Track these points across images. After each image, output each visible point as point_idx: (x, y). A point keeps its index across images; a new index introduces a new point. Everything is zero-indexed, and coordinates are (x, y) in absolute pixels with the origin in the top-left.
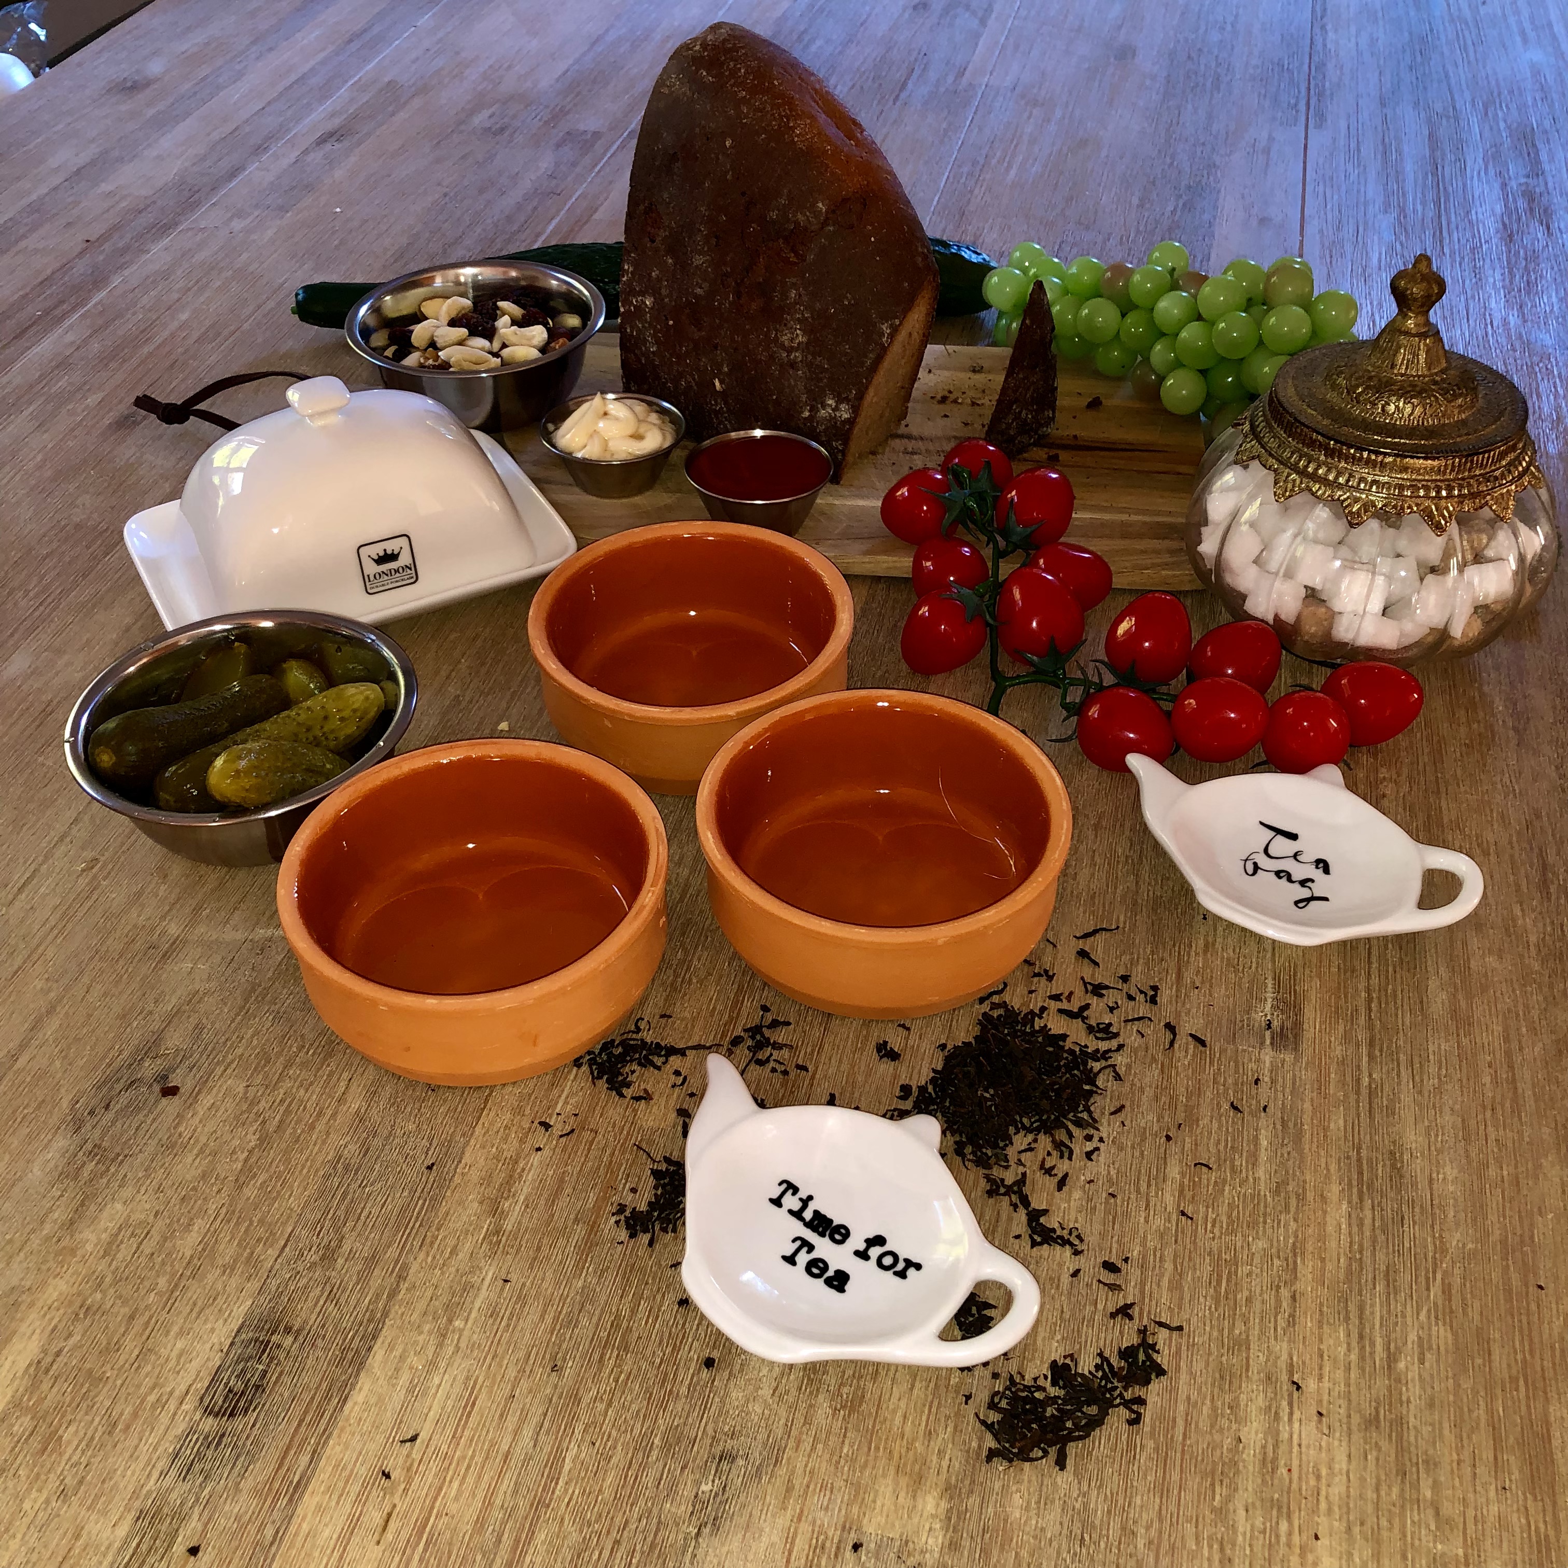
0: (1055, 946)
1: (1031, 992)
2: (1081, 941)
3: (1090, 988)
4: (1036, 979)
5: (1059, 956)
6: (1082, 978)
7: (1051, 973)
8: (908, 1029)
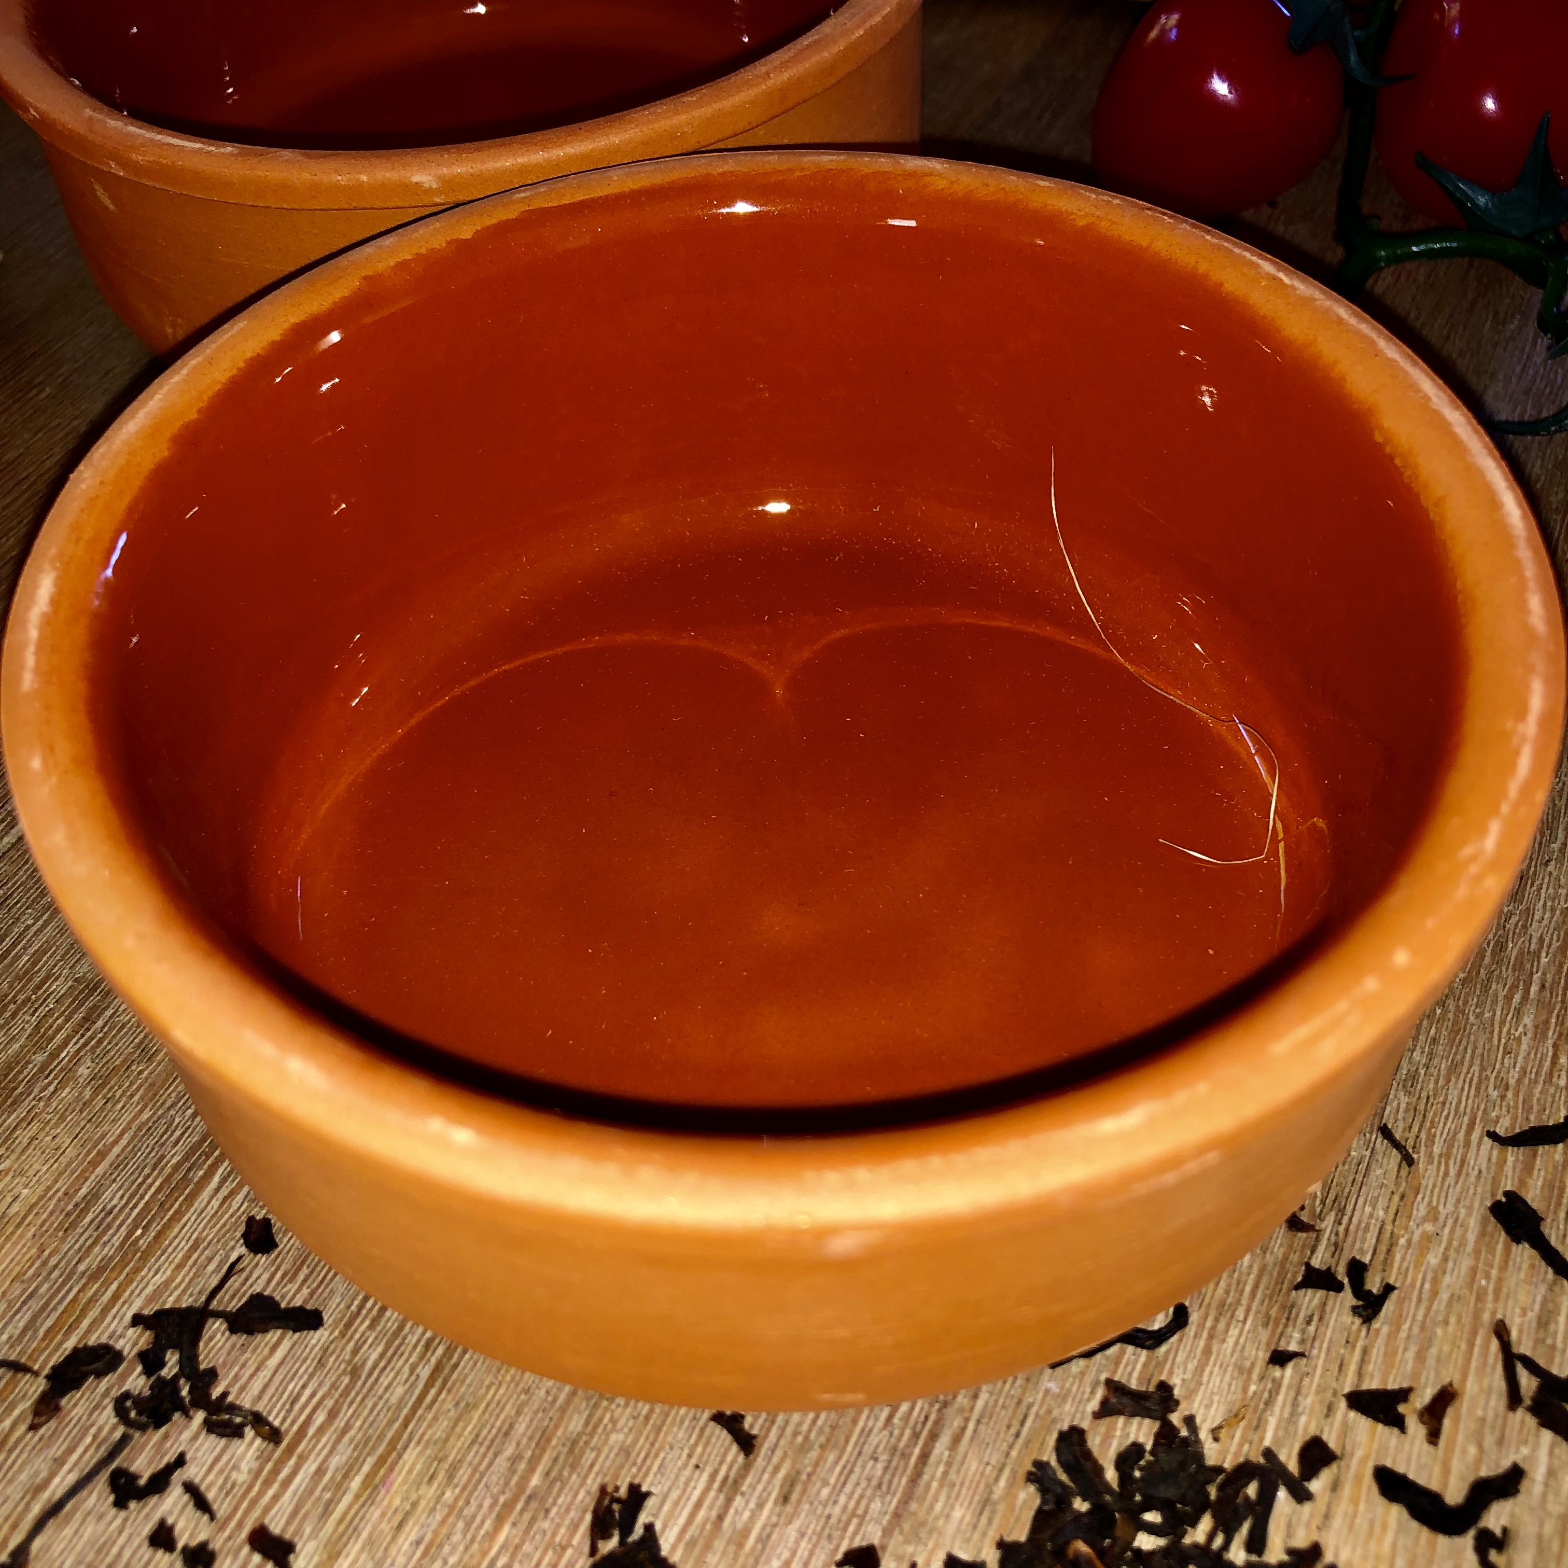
0: (1408, 1160)
1: (1280, 1358)
2: (1513, 1155)
3: (1528, 1383)
4: (1311, 1299)
5: (1420, 1210)
6: (1501, 1331)
7: (1373, 1285)
8: (747, 1443)
